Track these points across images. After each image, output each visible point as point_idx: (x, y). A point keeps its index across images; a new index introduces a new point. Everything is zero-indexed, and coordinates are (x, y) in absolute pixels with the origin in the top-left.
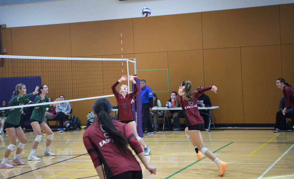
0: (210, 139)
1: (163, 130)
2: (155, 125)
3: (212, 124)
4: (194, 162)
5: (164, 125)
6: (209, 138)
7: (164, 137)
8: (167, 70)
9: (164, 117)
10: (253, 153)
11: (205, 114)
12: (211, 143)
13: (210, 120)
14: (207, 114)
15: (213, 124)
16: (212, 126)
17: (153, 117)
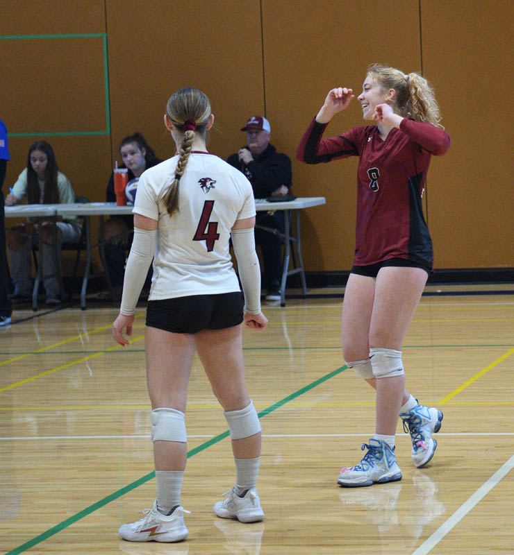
0: (286, 336)
1: (83, 303)
2: (47, 283)
3: (294, 272)
4: (212, 436)
5: (85, 281)
6: (283, 334)
7: (86, 334)
8: (101, 38)
9: (84, 247)
10: (459, 390)
11: (266, 229)
12: (291, 352)
13: (288, 258)
14: (275, 231)
15: (297, 276)
16: (293, 282)
17: (35, 248)
